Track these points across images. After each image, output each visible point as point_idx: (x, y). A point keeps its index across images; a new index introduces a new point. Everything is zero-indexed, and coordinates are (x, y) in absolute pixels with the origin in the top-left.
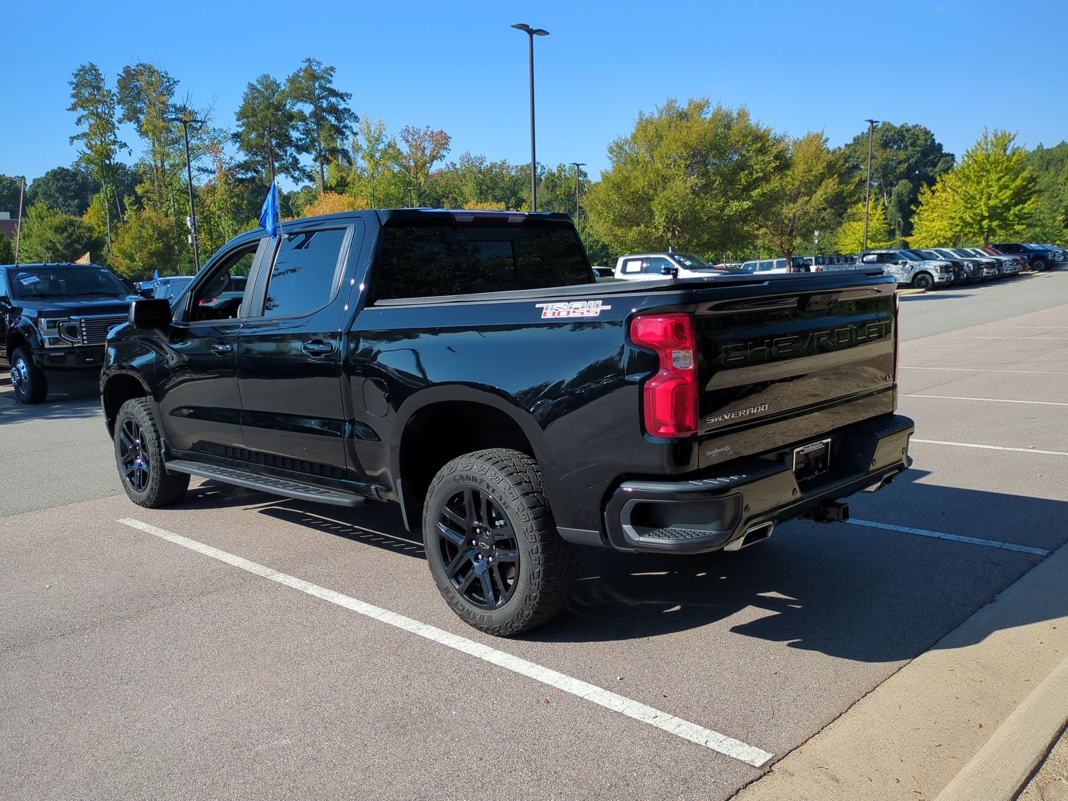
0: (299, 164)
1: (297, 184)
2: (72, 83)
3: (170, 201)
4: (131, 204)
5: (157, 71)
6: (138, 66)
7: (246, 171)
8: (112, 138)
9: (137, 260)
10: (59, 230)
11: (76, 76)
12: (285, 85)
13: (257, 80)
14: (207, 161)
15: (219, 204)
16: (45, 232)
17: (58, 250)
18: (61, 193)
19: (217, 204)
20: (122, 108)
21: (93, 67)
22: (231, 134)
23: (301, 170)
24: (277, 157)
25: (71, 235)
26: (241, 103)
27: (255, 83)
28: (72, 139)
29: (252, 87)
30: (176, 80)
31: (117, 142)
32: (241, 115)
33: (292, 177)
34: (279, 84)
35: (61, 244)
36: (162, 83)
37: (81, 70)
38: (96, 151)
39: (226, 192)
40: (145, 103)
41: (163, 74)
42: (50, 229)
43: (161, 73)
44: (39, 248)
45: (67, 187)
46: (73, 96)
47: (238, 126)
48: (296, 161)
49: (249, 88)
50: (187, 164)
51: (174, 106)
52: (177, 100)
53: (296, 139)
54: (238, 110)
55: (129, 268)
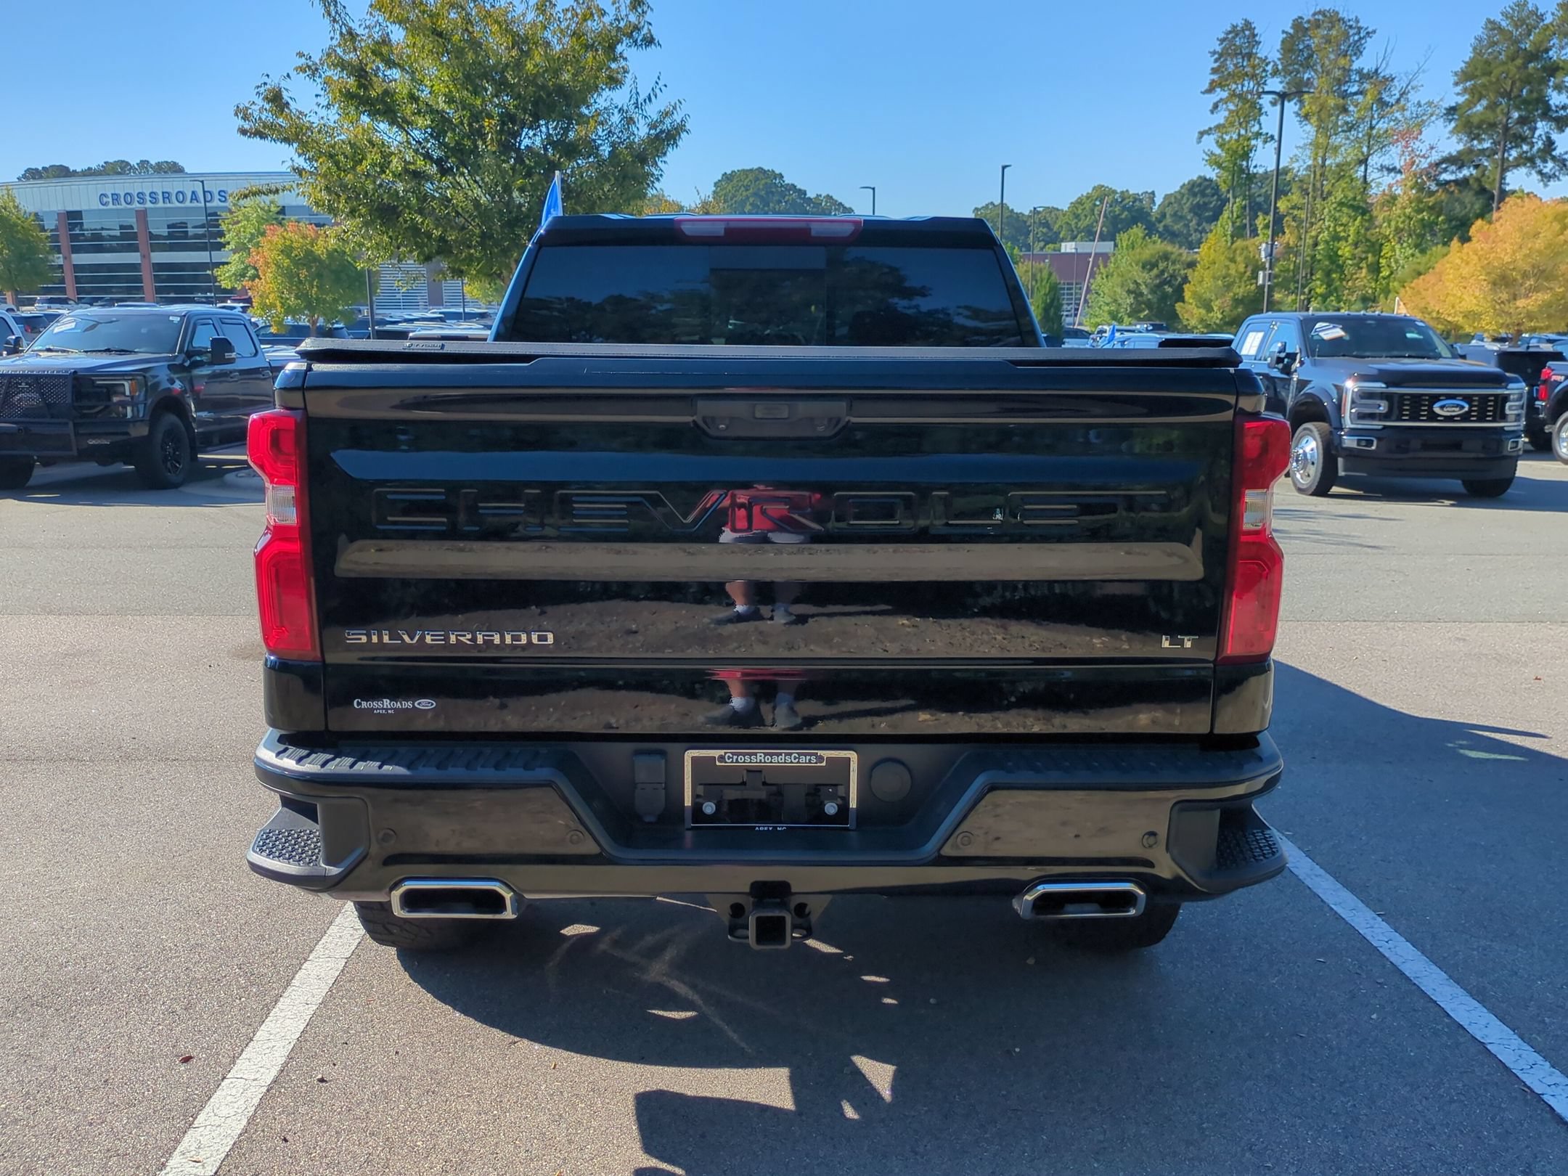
0: (1555, 149)
1: (1546, 185)
2: (1214, 53)
3: (1324, 219)
4: (1267, 226)
5: (1343, 19)
6: (1314, 14)
7: (1460, 168)
8: (1256, 128)
9: (1215, 309)
10: (1149, 265)
11: (1222, 41)
12: (1553, 14)
13: (1502, 14)
14: (1394, 156)
15: (1397, 222)
16: (1130, 268)
17: (1141, 294)
18: (1196, 214)
19: (1393, 223)
20: (1281, 82)
21: (1248, 25)
22: (1446, 109)
23: (1559, 161)
24: (1520, 139)
25: (1162, 272)
26: (1468, 54)
27: (1498, 18)
28: (1202, 134)
29: (1493, 26)
30: (1370, 30)
31: (1261, 134)
32: (1465, 76)
33: (1540, 173)
34: (1542, 15)
35: (1146, 286)
36: (1348, 38)
37: (1230, 32)
38: (1228, 149)
39: (1411, 203)
40: (1316, 71)
41: (1351, 23)
42: (1137, 265)
43: (1349, 21)
44: (1119, 290)
45: (1205, 204)
46: (1214, 71)
47: (1458, 94)
48: (1550, 144)
49: (1486, 28)
50: (1364, 161)
51: (1360, 72)
52: (1365, 63)
53: (1557, 106)
54: (1459, 66)
55: (1202, 321)
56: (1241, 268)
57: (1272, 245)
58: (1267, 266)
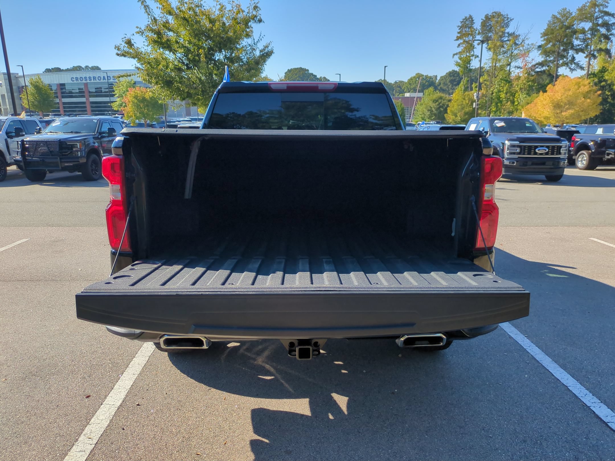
0: (575, 60)
1: (572, 73)
2: (459, 26)
3: (495, 85)
4: (476, 87)
5: (502, 15)
6: (493, 13)
7: (542, 67)
8: (472, 53)
9: (458, 116)
10: (435, 101)
11: (462, 22)
12: (575, 13)
13: (558, 12)
14: (519, 62)
15: (521, 85)
16: (428, 102)
17: (433, 111)
18: (451, 83)
19: (519, 86)
20: (481, 37)
21: (471, 17)
22: (538, 46)
23: (576, 64)
24: (563, 57)
25: (440, 103)
26: (546, 27)
27: (556, 14)
28: (454, 55)
29: (554, 17)
30: (512, 18)
31: (474, 55)
32: (545, 34)
33: (570, 68)
34: (571, 13)
35: (434, 108)
36: (504, 21)
37: (464, 19)
38: (463, 60)
39: (525, 79)
40: (493, 33)
41: (505, 16)
42: (431, 101)
43: (504, 15)
44: (425, 110)
45: (455, 80)
46: (459, 33)
47: (542, 41)
48: (573, 58)
49: (552, 18)
50: (509, 64)
51: (508, 33)
52: (510, 30)
53: (576, 45)
54: (543, 31)
55: (454, 120)
56: (467, 102)
57: (478, 93)
58: (477, 101)
